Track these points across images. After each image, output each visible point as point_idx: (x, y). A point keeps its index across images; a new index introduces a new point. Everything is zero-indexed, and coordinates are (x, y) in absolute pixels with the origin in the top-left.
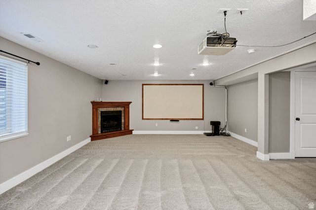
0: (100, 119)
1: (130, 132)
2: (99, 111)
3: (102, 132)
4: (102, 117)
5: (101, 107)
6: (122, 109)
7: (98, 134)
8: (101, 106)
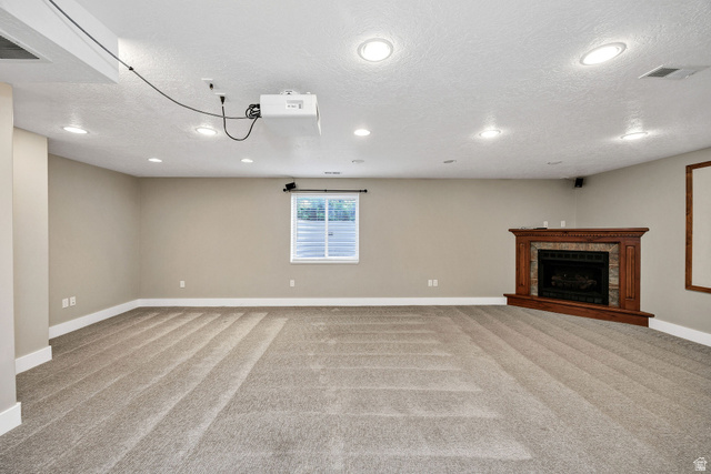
0: (535, 266)
1: (642, 319)
2: (532, 249)
3: (540, 294)
4: (541, 262)
5: (540, 241)
6: (612, 249)
7: (528, 294)
8: (539, 238)
